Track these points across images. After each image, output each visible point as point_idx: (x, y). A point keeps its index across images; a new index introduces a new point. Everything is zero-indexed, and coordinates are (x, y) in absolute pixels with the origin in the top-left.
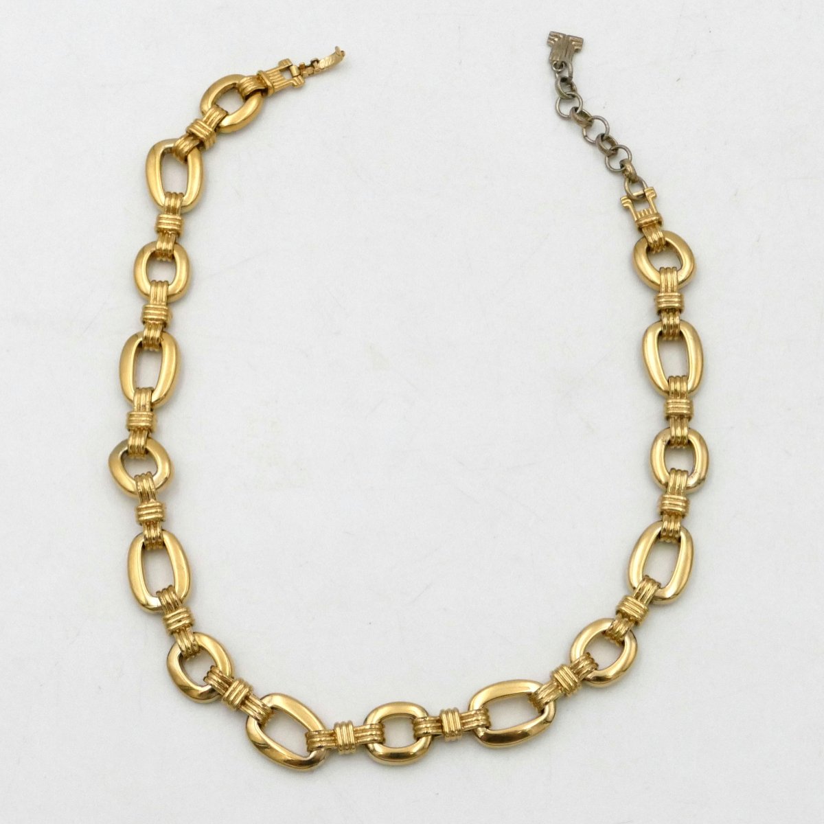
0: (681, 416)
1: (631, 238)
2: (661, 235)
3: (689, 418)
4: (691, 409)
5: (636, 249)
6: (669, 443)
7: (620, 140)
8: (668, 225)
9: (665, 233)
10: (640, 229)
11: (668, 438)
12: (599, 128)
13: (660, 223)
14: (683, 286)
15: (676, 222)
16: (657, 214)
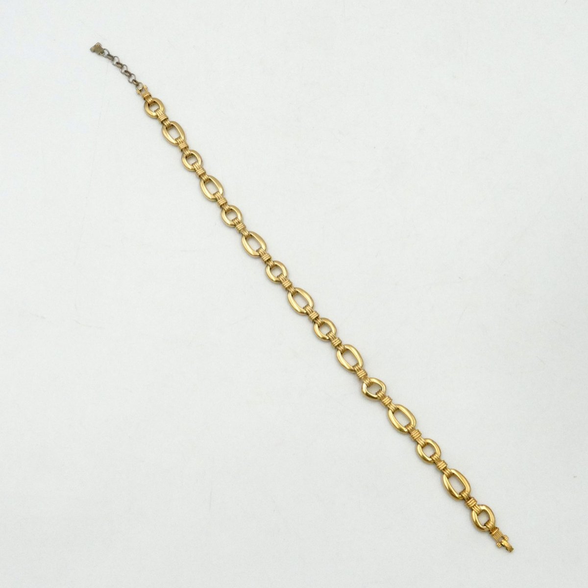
0: (185, 148)
1: (142, 102)
2: (151, 99)
3: (188, 147)
4: (187, 144)
5: (144, 107)
6: (186, 157)
7: (131, 72)
8: (153, 96)
9: (153, 99)
10: (145, 99)
11: (185, 156)
12: (125, 69)
13: (150, 96)
14: (164, 112)
15: (156, 94)
16: (149, 93)
